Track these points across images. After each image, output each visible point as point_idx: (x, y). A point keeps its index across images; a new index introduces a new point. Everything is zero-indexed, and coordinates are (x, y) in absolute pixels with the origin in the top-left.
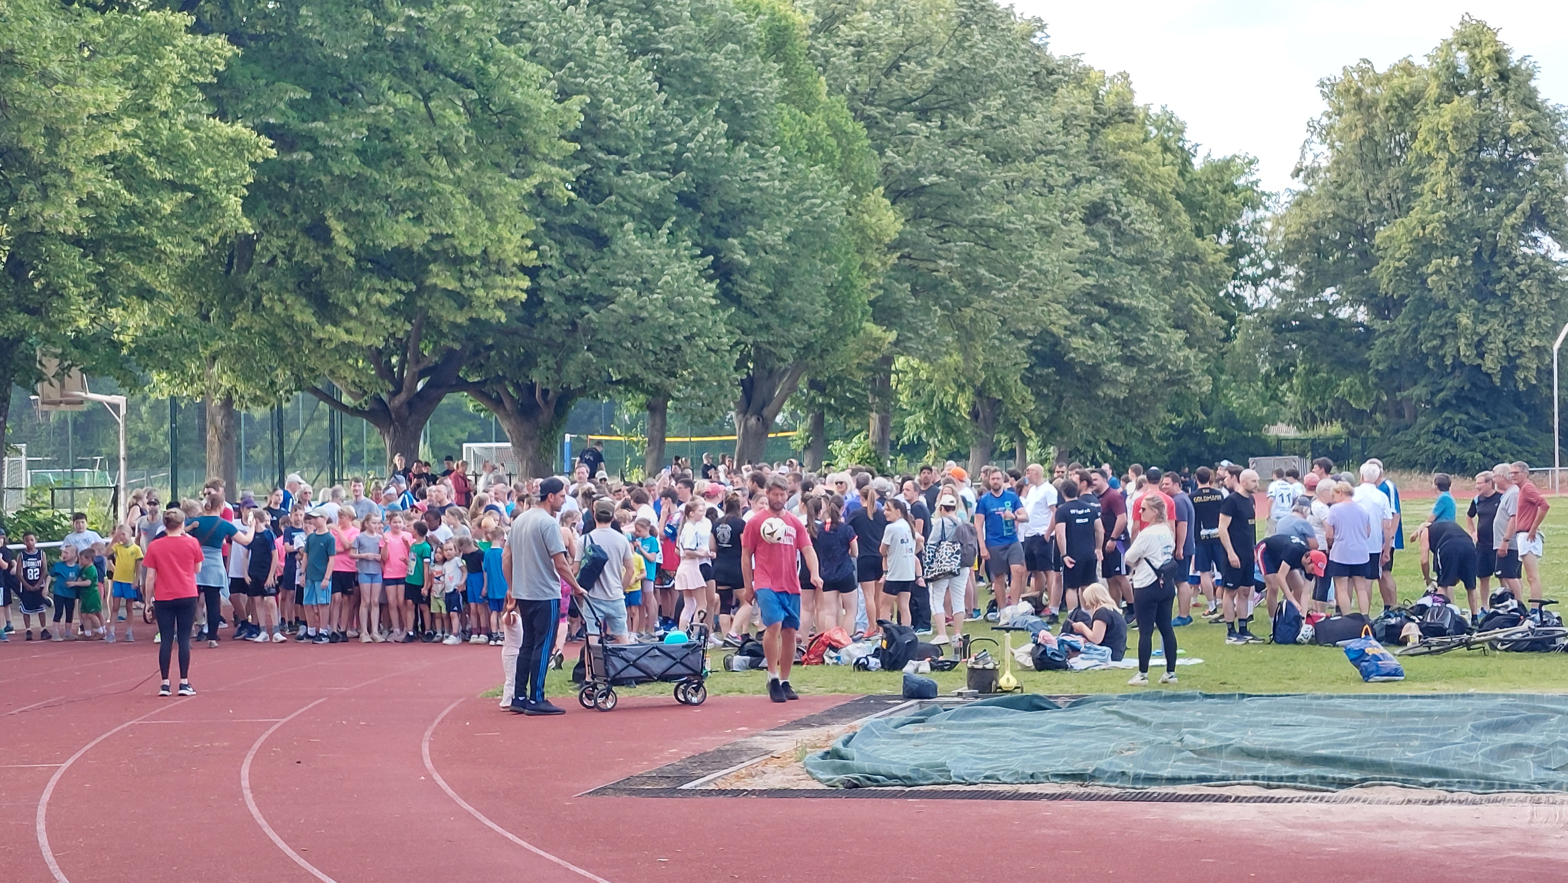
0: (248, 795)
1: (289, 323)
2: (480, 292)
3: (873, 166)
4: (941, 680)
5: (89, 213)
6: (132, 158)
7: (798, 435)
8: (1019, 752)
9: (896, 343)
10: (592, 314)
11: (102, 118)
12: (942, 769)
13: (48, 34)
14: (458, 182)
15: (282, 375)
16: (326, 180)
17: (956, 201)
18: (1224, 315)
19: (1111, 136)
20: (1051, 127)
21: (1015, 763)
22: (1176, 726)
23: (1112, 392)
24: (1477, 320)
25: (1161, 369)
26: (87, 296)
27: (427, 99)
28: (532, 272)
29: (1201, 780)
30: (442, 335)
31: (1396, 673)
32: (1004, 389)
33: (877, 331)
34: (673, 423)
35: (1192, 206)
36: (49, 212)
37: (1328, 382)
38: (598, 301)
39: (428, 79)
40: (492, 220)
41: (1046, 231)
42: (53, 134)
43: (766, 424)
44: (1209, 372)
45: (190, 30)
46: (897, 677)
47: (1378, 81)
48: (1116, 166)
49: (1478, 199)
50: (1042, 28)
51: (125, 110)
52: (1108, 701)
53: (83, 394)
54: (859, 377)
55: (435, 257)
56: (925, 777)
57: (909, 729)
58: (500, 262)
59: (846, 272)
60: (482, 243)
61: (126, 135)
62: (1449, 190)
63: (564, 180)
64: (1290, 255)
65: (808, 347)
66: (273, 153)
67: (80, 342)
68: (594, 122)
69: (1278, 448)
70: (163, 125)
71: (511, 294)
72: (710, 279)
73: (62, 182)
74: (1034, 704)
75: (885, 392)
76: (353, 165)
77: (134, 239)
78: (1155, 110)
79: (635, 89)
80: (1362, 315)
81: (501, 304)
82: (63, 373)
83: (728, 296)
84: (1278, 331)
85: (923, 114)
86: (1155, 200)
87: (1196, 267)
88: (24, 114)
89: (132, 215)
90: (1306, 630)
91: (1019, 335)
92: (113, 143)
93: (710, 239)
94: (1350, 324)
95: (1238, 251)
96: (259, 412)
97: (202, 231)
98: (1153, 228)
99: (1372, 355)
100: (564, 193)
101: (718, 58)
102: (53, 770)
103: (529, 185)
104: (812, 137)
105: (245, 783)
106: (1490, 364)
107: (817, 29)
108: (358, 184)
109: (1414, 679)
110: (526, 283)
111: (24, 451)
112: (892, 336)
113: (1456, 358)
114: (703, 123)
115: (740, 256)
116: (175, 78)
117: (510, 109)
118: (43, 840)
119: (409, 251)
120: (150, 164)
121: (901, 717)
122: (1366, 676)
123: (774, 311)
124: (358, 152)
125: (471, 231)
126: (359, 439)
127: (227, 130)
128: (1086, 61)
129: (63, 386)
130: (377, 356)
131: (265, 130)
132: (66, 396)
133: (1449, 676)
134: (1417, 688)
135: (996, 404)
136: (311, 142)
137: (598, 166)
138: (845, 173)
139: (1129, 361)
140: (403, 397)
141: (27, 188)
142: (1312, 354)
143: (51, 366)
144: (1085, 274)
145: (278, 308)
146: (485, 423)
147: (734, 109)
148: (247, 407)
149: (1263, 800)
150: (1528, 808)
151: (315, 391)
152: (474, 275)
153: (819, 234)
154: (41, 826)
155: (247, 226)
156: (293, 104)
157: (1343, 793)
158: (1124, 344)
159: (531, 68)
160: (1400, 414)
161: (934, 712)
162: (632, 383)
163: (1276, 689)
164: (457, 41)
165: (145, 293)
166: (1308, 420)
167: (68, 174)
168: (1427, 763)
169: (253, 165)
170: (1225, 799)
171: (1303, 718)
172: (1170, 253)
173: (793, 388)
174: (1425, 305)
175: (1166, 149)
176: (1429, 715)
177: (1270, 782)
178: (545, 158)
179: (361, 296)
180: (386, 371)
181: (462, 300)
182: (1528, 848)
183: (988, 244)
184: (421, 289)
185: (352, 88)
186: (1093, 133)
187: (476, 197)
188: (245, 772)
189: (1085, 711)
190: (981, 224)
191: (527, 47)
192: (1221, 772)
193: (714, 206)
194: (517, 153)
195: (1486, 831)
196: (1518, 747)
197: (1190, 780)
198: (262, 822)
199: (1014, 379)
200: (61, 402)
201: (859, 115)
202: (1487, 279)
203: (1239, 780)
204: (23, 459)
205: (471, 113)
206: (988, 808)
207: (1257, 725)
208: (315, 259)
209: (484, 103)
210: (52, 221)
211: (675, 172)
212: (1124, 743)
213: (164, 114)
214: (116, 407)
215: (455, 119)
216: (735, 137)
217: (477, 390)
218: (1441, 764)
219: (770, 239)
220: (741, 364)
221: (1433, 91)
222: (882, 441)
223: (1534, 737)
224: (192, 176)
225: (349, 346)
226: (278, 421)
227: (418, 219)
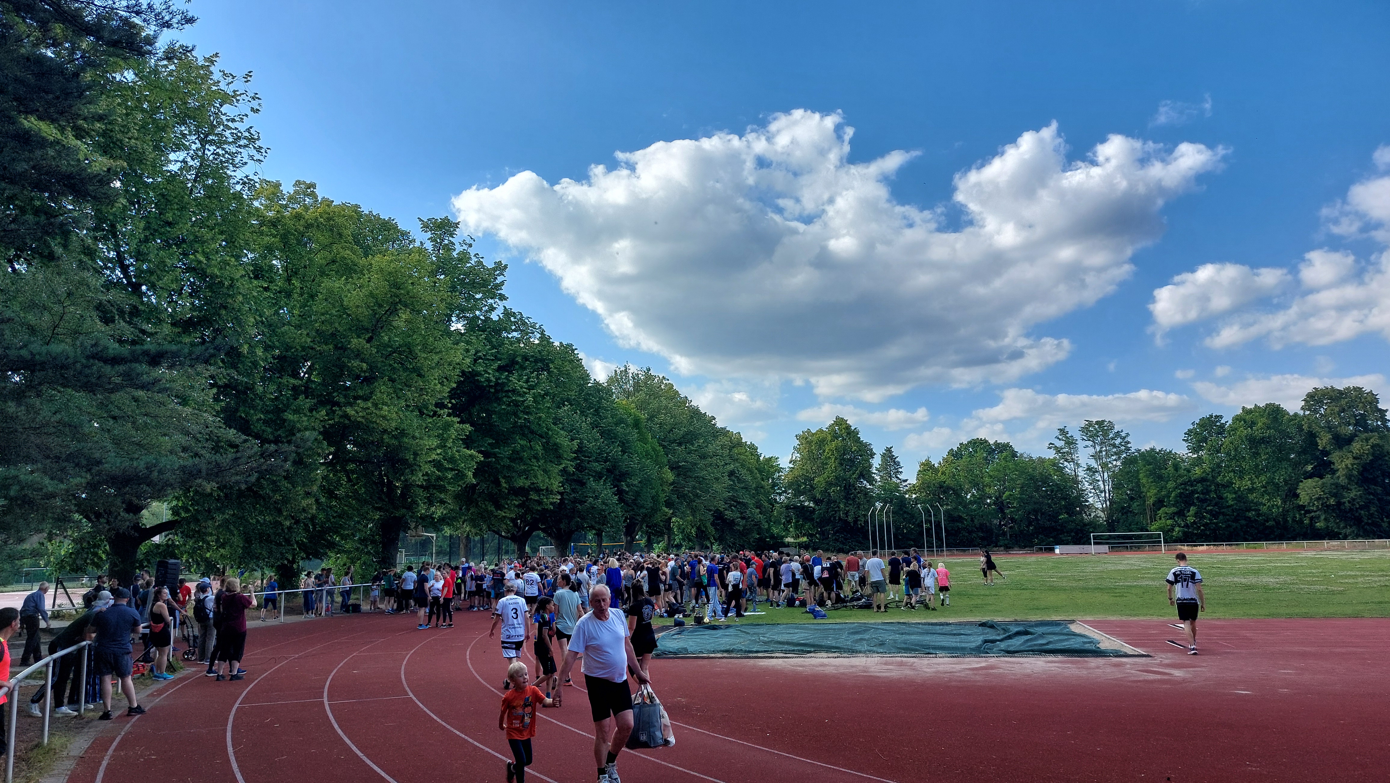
0: (468, 661)
1: (487, 511)
2: (545, 500)
3: (665, 460)
4: (686, 620)
5: (426, 478)
6: (440, 461)
7: (643, 542)
8: (710, 643)
9: (672, 514)
10: (579, 507)
11: (430, 449)
12: (686, 649)
13: (415, 425)
14: (539, 467)
15: (484, 527)
16: (499, 467)
17: (690, 470)
18: (771, 504)
19: (735, 451)
20: (718, 448)
21: (708, 647)
22: (758, 634)
23: (738, 528)
24: (845, 506)
25: (752, 521)
26: (424, 503)
27: (530, 442)
28: (561, 494)
29: (765, 651)
30: (533, 513)
31: (825, 616)
32: (706, 527)
33: (667, 510)
34: (604, 539)
35: (760, 472)
36: (414, 478)
37: (802, 525)
38: (582, 502)
39: (530, 436)
40: (550, 478)
41: (717, 479)
42: (416, 454)
43: (633, 539)
44: (767, 522)
45: (458, 422)
46: (672, 619)
47: (813, 434)
48: (737, 460)
49: (844, 470)
50: (714, 419)
51: (438, 447)
52: (737, 626)
53: (423, 534)
54: (662, 524)
55: (532, 489)
56: (680, 652)
57: (676, 636)
58: (552, 490)
59: (657, 492)
60: (546, 485)
61: (438, 454)
62: (835, 467)
63: (572, 466)
64: (790, 485)
65: (646, 515)
66: (482, 459)
67: (423, 518)
68: (581, 448)
69: (788, 545)
70: (449, 451)
71: (555, 500)
72: (616, 495)
73: (418, 469)
74: (714, 628)
75: (669, 529)
76: (507, 462)
77: (439, 486)
78: (749, 443)
79: (593, 438)
80: (812, 505)
81: (551, 503)
82: (416, 527)
83: (621, 500)
84: (787, 509)
85: (680, 444)
86: (749, 470)
87: (762, 490)
88: (407, 449)
89: (439, 478)
90: (797, 602)
91: (710, 510)
92: (434, 456)
93: (616, 483)
94: (808, 507)
95: (774, 485)
96: (477, 538)
97: (460, 483)
98: (749, 478)
99: (815, 516)
100: (571, 469)
101: (619, 429)
102: (407, 654)
103: (561, 467)
104: (647, 451)
105: (468, 657)
106: (850, 519)
107: (648, 420)
108: (509, 468)
109: (830, 618)
110: (559, 497)
111: (404, 551)
112: (671, 511)
113: (839, 517)
114: (614, 448)
115: (625, 488)
116: (453, 437)
117: (555, 444)
118: (403, 677)
119: (524, 488)
120: (445, 463)
121: (673, 632)
122: (815, 617)
123: (635, 504)
124: (509, 458)
125: (543, 481)
126: (508, 546)
127: (469, 452)
128: (728, 429)
129: (416, 531)
130: (513, 520)
131: (480, 452)
132: (417, 534)
133: (840, 617)
134: (831, 621)
135: (703, 532)
136: (494, 455)
137: (582, 461)
138: (656, 462)
139: (743, 518)
140: (520, 533)
141: (407, 471)
142: (797, 517)
143: (413, 525)
144: (729, 492)
145: (483, 506)
146: (546, 540)
147: (623, 443)
148: (473, 537)
149: (782, 657)
150: (865, 659)
151: (494, 531)
152: (543, 495)
153: (649, 481)
154: (402, 673)
155: (474, 481)
156: (489, 444)
157: (808, 655)
158: (741, 513)
159: (562, 432)
160: (824, 535)
161: (684, 631)
162: (592, 527)
163: (789, 621)
164: (540, 425)
165: (442, 502)
166: (797, 537)
167: (420, 466)
168: (834, 645)
169: (476, 463)
170: (772, 658)
171: (796, 631)
172: (754, 486)
173: (641, 528)
174: (829, 502)
175: (752, 455)
176: (834, 629)
177: (786, 652)
178: (566, 459)
179: (509, 502)
180: (515, 525)
181: (540, 503)
182: (865, 672)
183: (700, 483)
184: (527, 499)
185: (507, 439)
186: (730, 450)
187: (545, 471)
188: (468, 653)
189: (731, 630)
190: (697, 477)
191: (561, 426)
192: (771, 649)
193: (617, 473)
194: (557, 457)
195: (852, 667)
196: (861, 639)
197: (762, 652)
198: (472, 669)
199: (708, 524)
200: (416, 536)
201: (661, 445)
202: (848, 494)
203: (777, 651)
204: (403, 554)
205: (543, 446)
206: (700, 662)
207: (783, 633)
208: (495, 491)
209: (547, 443)
210: (414, 481)
211: (605, 462)
212: (742, 640)
213: (450, 448)
214: (433, 537)
215: (538, 448)
216: (624, 452)
217: (544, 530)
218: (838, 645)
219: (634, 482)
220: (625, 521)
221: (829, 438)
222: (669, 544)
223: (866, 636)
224: (458, 466)
225: (505, 517)
226: (483, 541)
227: (527, 478)
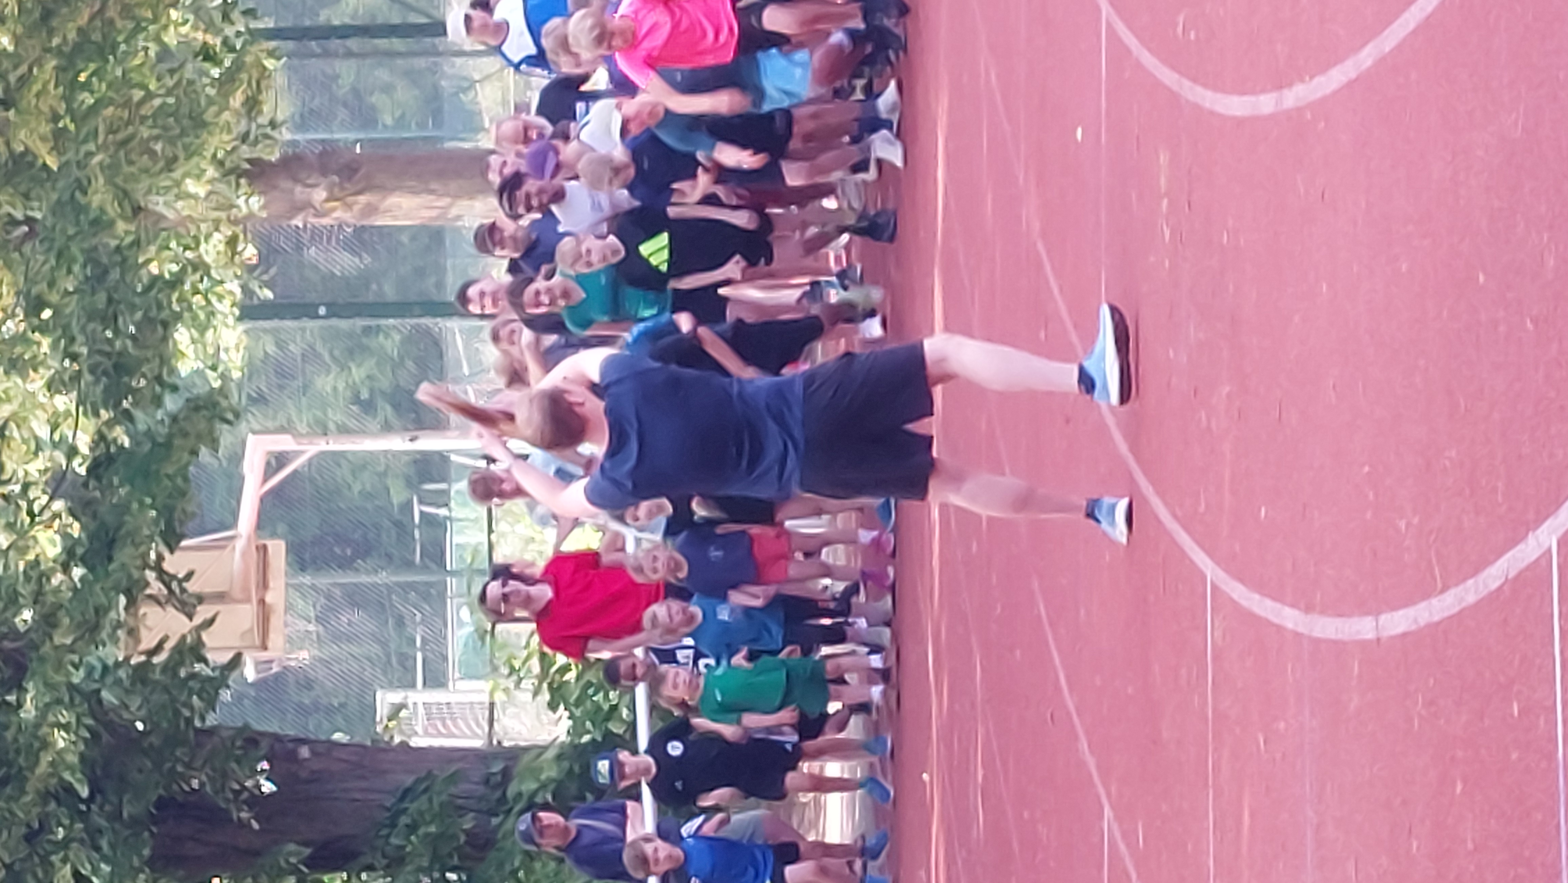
53: (240, 544)
67: (98, 550)
82: (179, 595)
102: (1221, 602)
105: (1264, 104)
111: (395, 697)
129: (221, 597)
132: (246, 589)
143: (161, 624)
148: (273, 124)
188: (1235, 105)
200: (262, 602)
204: (419, 697)
214: (275, 461)
226: (307, 37)
